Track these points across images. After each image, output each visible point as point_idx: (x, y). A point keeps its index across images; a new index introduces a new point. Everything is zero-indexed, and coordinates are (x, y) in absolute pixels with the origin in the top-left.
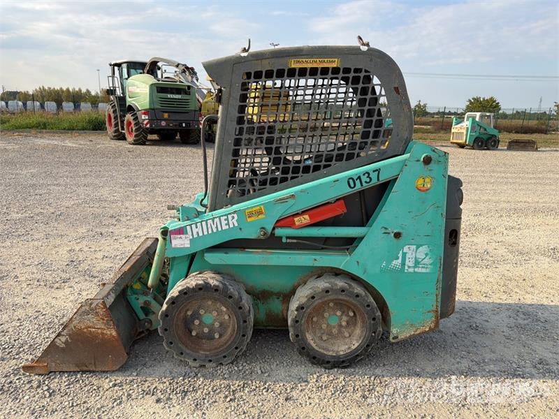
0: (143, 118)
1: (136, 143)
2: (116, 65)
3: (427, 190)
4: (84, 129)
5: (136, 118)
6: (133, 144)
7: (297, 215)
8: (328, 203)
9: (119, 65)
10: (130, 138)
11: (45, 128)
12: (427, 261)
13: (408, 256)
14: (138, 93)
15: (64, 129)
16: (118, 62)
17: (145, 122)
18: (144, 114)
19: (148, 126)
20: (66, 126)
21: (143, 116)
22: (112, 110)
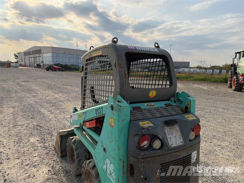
0: (240, 78)
1: (235, 90)
2: (238, 53)
3: (113, 127)
4: (221, 82)
5: (237, 78)
6: (234, 90)
7: (87, 121)
8: (93, 120)
9: (239, 53)
10: (233, 88)
11: (205, 81)
12: (113, 175)
13: (108, 165)
14: (241, 66)
15: (212, 81)
16: (239, 51)
17: (241, 80)
18: (241, 76)
19: (242, 82)
20: (213, 80)
21: (240, 77)
22: (230, 74)
